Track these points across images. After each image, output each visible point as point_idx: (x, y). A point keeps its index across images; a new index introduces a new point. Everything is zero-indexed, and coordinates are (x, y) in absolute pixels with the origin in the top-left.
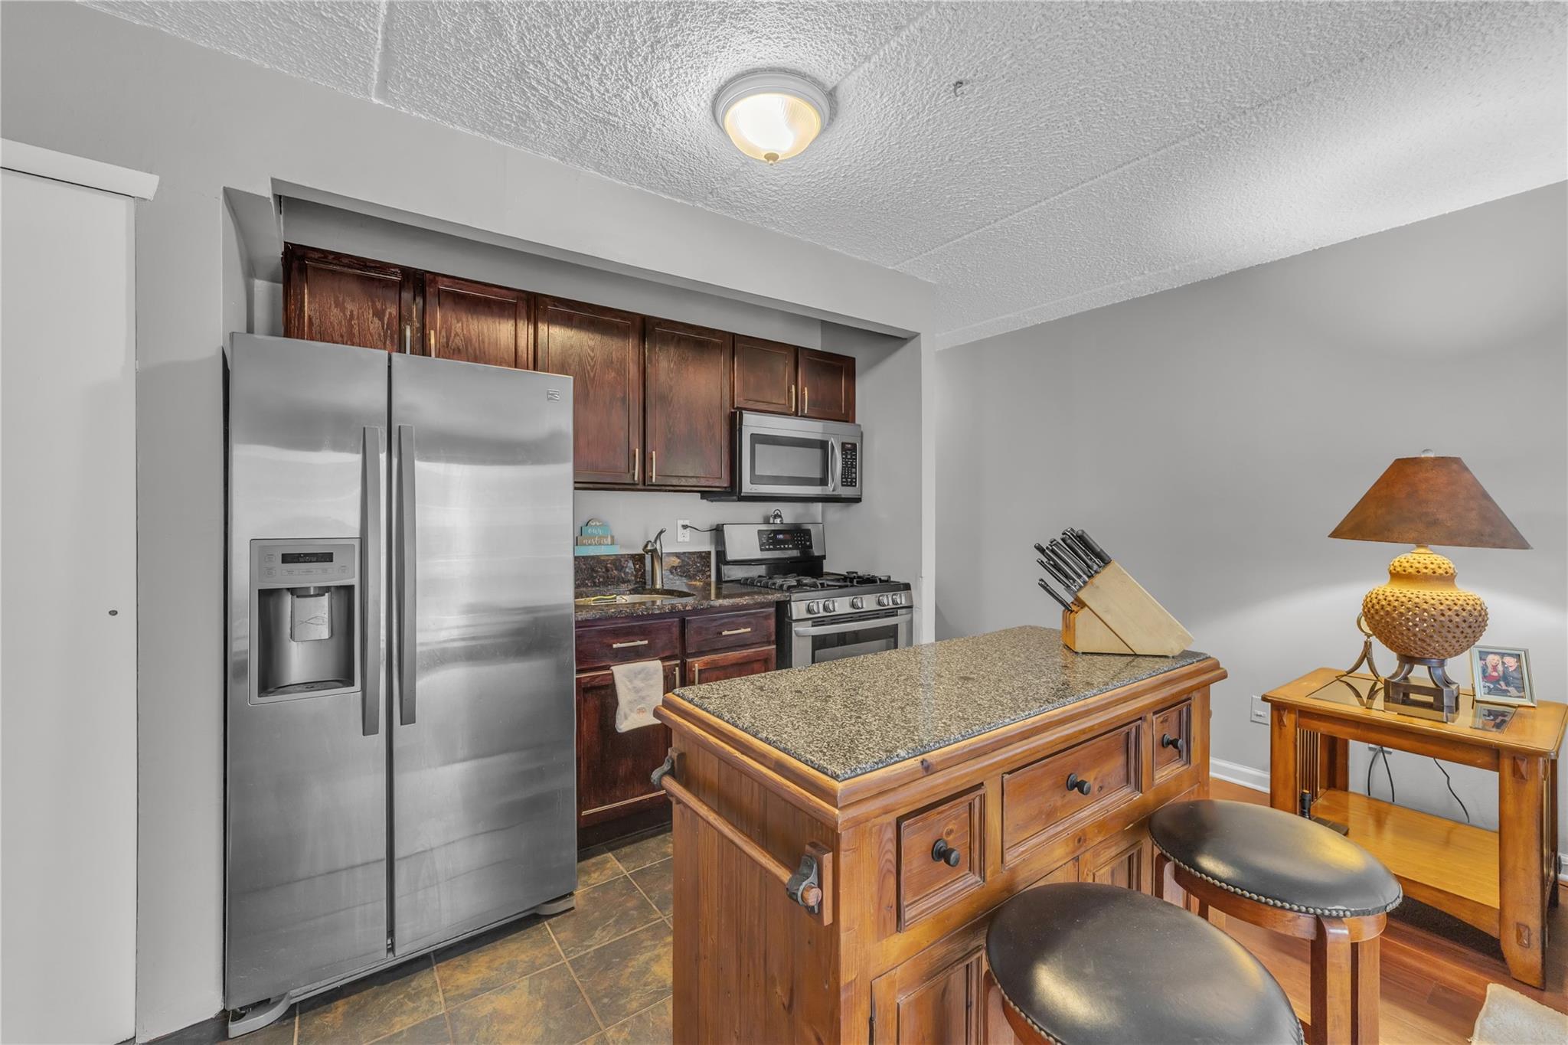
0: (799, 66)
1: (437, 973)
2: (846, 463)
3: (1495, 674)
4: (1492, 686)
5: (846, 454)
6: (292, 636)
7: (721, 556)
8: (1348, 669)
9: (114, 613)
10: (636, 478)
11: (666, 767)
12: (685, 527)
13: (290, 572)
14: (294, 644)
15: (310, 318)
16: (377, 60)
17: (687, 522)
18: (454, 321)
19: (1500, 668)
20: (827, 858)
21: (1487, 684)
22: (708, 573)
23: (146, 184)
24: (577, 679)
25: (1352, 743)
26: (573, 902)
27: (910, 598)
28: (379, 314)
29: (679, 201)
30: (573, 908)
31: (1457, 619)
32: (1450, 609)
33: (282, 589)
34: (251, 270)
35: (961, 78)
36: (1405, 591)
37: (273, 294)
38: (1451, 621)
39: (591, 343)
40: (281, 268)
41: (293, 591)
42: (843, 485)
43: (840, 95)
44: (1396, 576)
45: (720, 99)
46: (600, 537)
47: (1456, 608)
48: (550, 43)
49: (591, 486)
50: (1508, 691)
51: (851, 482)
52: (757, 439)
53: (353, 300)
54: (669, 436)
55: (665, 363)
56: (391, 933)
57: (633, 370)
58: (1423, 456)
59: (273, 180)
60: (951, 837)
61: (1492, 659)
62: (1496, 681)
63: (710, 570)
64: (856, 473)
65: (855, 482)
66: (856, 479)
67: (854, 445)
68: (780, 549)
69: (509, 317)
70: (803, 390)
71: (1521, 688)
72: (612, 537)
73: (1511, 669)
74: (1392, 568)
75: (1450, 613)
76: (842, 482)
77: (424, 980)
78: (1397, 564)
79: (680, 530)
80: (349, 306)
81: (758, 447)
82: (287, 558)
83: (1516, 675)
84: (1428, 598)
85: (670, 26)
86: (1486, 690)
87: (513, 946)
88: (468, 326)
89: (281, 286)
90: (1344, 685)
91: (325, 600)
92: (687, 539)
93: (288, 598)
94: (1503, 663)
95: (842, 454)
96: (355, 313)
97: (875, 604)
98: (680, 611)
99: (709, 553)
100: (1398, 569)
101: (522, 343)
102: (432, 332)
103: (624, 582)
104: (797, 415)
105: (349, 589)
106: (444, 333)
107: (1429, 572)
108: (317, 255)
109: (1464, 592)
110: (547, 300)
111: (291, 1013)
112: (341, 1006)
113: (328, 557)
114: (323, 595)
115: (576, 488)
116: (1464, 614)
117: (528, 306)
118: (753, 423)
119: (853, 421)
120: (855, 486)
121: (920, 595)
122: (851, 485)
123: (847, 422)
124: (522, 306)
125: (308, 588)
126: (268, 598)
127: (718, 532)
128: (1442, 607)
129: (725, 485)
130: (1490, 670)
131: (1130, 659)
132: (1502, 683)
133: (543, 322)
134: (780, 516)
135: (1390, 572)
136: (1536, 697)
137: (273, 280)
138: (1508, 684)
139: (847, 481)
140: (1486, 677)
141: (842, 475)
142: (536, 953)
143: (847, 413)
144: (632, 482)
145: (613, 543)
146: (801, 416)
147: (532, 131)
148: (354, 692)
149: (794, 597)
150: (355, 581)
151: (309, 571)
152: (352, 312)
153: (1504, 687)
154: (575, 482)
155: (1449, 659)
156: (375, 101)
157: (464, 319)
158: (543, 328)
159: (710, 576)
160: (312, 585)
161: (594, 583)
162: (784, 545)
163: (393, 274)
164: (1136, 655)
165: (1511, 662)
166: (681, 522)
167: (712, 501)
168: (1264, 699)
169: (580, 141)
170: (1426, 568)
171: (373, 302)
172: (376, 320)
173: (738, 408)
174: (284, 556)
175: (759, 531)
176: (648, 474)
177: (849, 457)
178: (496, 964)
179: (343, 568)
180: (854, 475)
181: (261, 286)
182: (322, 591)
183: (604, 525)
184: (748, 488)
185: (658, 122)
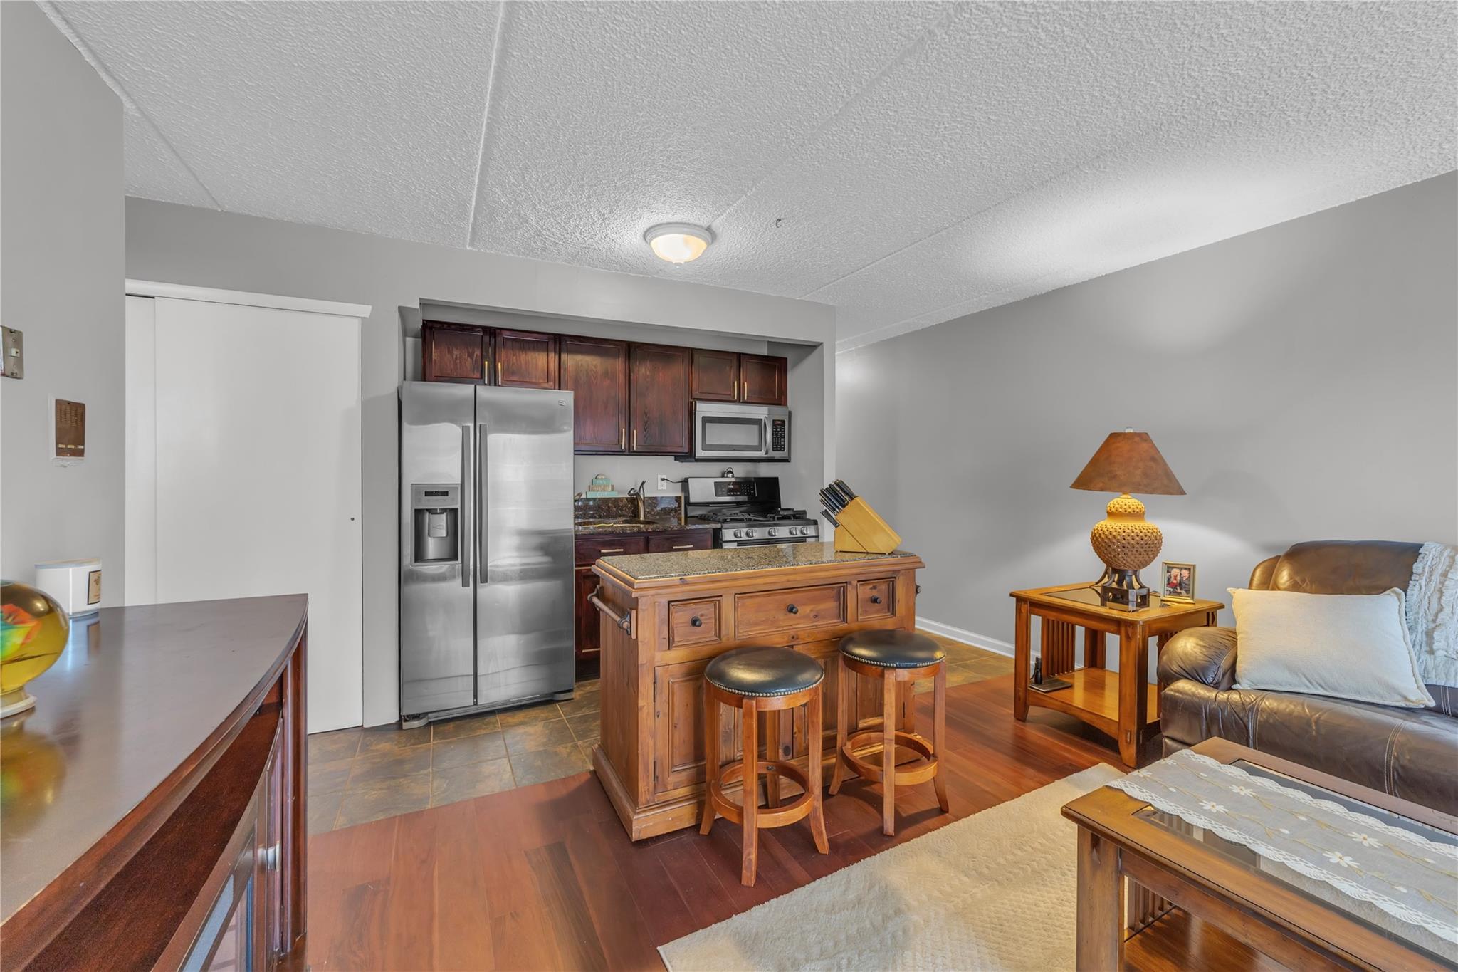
0: (684, 221)
1: (498, 718)
2: (776, 434)
3: (1175, 582)
4: (1172, 590)
5: (776, 428)
6: (429, 535)
7: (687, 498)
8: (1097, 581)
9: (353, 519)
10: (623, 448)
11: (595, 593)
12: (663, 479)
13: (429, 501)
14: (429, 538)
15: (435, 360)
16: (469, 235)
17: (665, 477)
18: (512, 355)
19: (1178, 578)
20: (634, 612)
21: (1170, 589)
22: (679, 512)
23: (366, 310)
24: (576, 571)
25: (1108, 635)
26: (573, 695)
27: (817, 531)
28: (471, 355)
29: (641, 276)
30: (572, 699)
31: (1133, 542)
32: (1129, 535)
33: (424, 510)
34: (405, 333)
35: (778, 218)
36: (1113, 524)
37: (416, 345)
38: (1128, 543)
39: (594, 363)
40: (420, 333)
41: (427, 510)
42: (773, 450)
43: (714, 227)
44: (1111, 514)
45: (648, 234)
46: (604, 486)
47: (1133, 534)
48: (552, 223)
49: (594, 453)
50: (1181, 593)
51: (781, 448)
52: (707, 420)
53: (457, 349)
54: (646, 420)
55: (643, 370)
56: (476, 696)
57: (622, 378)
58: (1126, 431)
59: (420, 299)
60: (703, 618)
61: (1175, 572)
62: (1174, 586)
63: (681, 509)
64: (784, 441)
65: (784, 448)
66: (784, 445)
67: (783, 422)
68: (734, 495)
69: (543, 351)
70: (744, 384)
71: (1187, 591)
72: (613, 486)
73: (1185, 578)
74: (1109, 509)
75: (1128, 538)
76: (773, 448)
77: (491, 719)
78: (1112, 506)
79: (660, 482)
80: (456, 352)
81: (707, 424)
82: (427, 494)
83: (1187, 582)
84: (1118, 528)
85: (610, 213)
86: (1168, 592)
87: (538, 711)
88: (520, 358)
89: (420, 340)
90: (1094, 592)
91: (444, 516)
92: (665, 488)
93: (427, 515)
94: (1181, 574)
95: (773, 428)
96: (458, 356)
97: (788, 534)
98: (643, 532)
99: (680, 497)
100: (1113, 509)
101: (552, 365)
102: (500, 364)
103: (620, 516)
104: (740, 402)
105: (455, 510)
106: (506, 364)
107: (1122, 510)
108: (439, 326)
109: (1148, 524)
110: (567, 338)
111: (429, 724)
112: (452, 725)
113: (446, 494)
114: (443, 513)
115: (575, 454)
116: (1137, 538)
117: (555, 343)
118: (704, 409)
119: (785, 404)
120: (784, 450)
121: (823, 528)
122: (780, 450)
123: (780, 405)
124: (551, 346)
125: (436, 509)
126: (419, 513)
127: (685, 483)
128: (1124, 534)
129: (687, 451)
130: (1172, 579)
131: (864, 555)
132: (1178, 588)
133: (564, 352)
134: (732, 473)
135: (1108, 512)
136: (1195, 597)
137: (415, 336)
138: (1181, 589)
139: (777, 447)
140: (1169, 584)
141: (773, 445)
142: (550, 714)
143: (780, 398)
144: (620, 450)
145: (613, 490)
146: (742, 402)
147: (550, 254)
148: (458, 563)
149: (725, 525)
150: (458, 506)
151: (437, 500)
152: (456, 356)
153: (1179, 591)
154: (575, 451)
155: (1141, 570)
156: (468, 248)
157: (518, 355)
158: (564, 356)
159: (681, 513)
160: (438, 508)
161: (601, 516)
162: (733, 492)
163: (479, 332)
164: (867, 553)
165: (1185, 573)
166: (660, 477)
167: (682, 462)
168: (1012, 595)
169: (576, 256)
170: (1121, 508)
171: (468, 349)
172: (469, 359)
173: (695, 399)
174: (426, 492)
175: (715, 483)
176: (632, 444)
177: (778, 430)
178: (528, 716)
179: (453, 500)
180: (783, 443)
181: (410, 340)
182: (443, 511)
183: (607, 479)
184: (700, 453)
185: (617, 246)
